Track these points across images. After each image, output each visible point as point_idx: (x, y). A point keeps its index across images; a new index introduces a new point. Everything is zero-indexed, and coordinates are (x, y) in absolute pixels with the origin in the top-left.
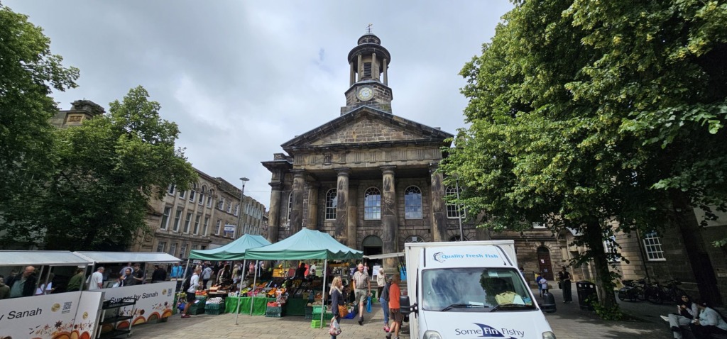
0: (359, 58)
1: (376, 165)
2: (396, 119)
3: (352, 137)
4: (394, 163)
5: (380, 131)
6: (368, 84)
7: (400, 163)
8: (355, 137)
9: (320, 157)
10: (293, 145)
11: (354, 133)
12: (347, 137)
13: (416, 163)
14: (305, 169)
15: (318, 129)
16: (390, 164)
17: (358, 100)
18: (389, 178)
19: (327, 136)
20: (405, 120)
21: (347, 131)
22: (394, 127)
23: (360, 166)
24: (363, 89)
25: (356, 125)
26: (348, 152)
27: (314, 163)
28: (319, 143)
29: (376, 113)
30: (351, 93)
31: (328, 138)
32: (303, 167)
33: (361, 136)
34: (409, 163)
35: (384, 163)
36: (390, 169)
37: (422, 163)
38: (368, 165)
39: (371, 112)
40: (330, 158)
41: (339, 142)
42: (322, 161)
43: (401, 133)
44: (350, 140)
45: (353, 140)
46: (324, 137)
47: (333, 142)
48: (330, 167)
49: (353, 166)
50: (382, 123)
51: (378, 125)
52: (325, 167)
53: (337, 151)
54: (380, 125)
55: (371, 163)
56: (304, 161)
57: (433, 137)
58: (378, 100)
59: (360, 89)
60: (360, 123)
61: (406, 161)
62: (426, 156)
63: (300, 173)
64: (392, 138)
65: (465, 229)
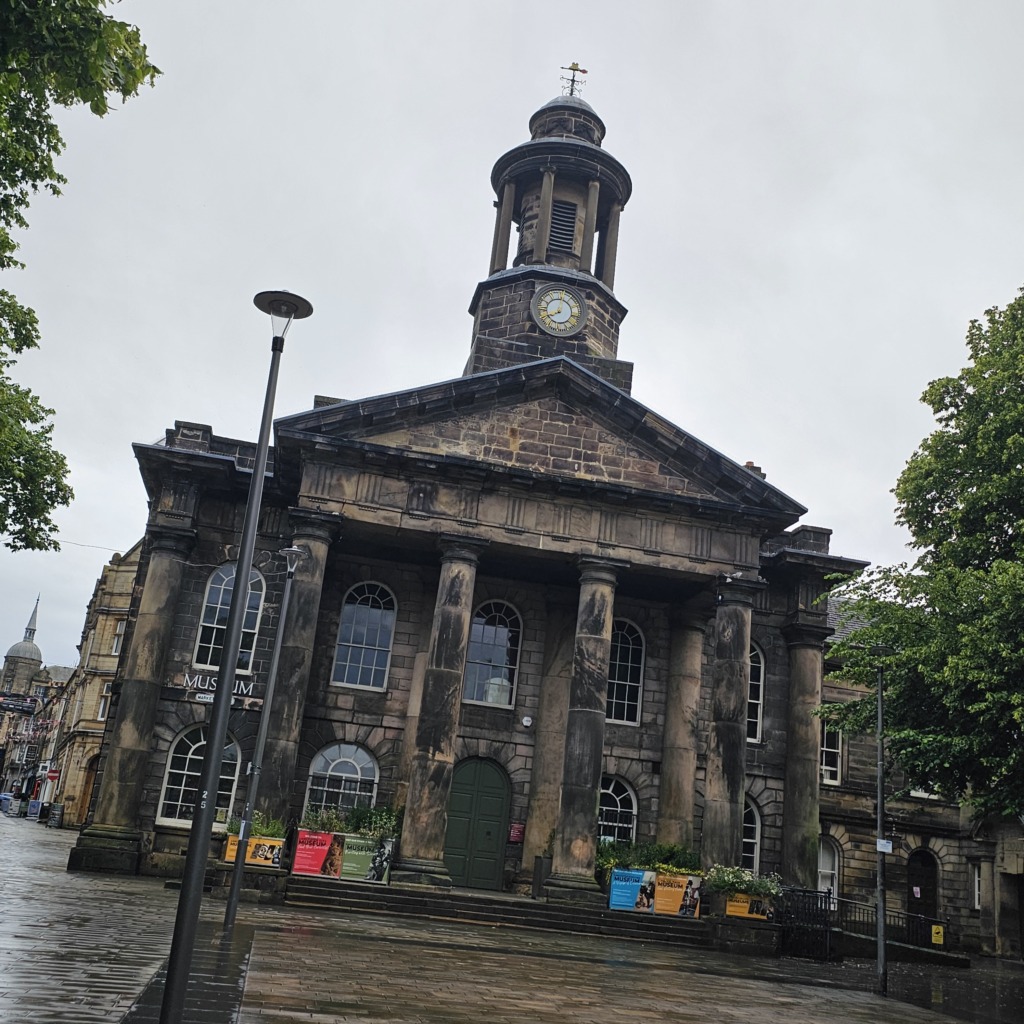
0: (548, 181)
1: (569, 548)
2: (651, 423)
3: (506, 443)
4: (621, 553)
5: (594, 448)
6: (571, 281)
7: (639, 558)
8: (514, 447)
9: (397, 486)
10: (317, 430)
11: (513, 432)
12: (491, 440)
13: (684, 565)
14: (341, 517)
15: (408, 394)
16: (611, 552)
17: (534, 327)
18: (603, 596)
19: (426, 423)
20: (679, 433)
21: (494, 420)
22: (635, 443)
23: (522, 541)
24: (555, 295)
25: (522, 408)
26: (489, 491)
27: (372, 504)
28: (393, 441)
29: (595, 390)
30: (507, 294)
31: (430, 431)
32: (334, 508)
33: (533, 448)
34: (667, 562)
35: (594, 549)
36: (609, 570)
37: (702, 569)
38: (544, 544)
39: (580, 381)
40: (431, 496)
41: (462, 450)
42: (401, 500)
43: (655, 467)
44: (499, 453)
45: (509, 456)
46: (417, 424)
47: (444, 449)
48: (427, 525)
49: (501, 537)
50: (601, 423)
51: (587, 424)
52: (409, 523)
53: (456, 481)
54: (596, 428)
55: (556, 538)
56: (341, 486)
57: (745, 500)
58: (591, 342)
59: (545, 292)
60: (534, 406)
61: (657, 554)
62: (717, 552)
63: (321, 525)
64: (628, 476)
65: (756, 776)
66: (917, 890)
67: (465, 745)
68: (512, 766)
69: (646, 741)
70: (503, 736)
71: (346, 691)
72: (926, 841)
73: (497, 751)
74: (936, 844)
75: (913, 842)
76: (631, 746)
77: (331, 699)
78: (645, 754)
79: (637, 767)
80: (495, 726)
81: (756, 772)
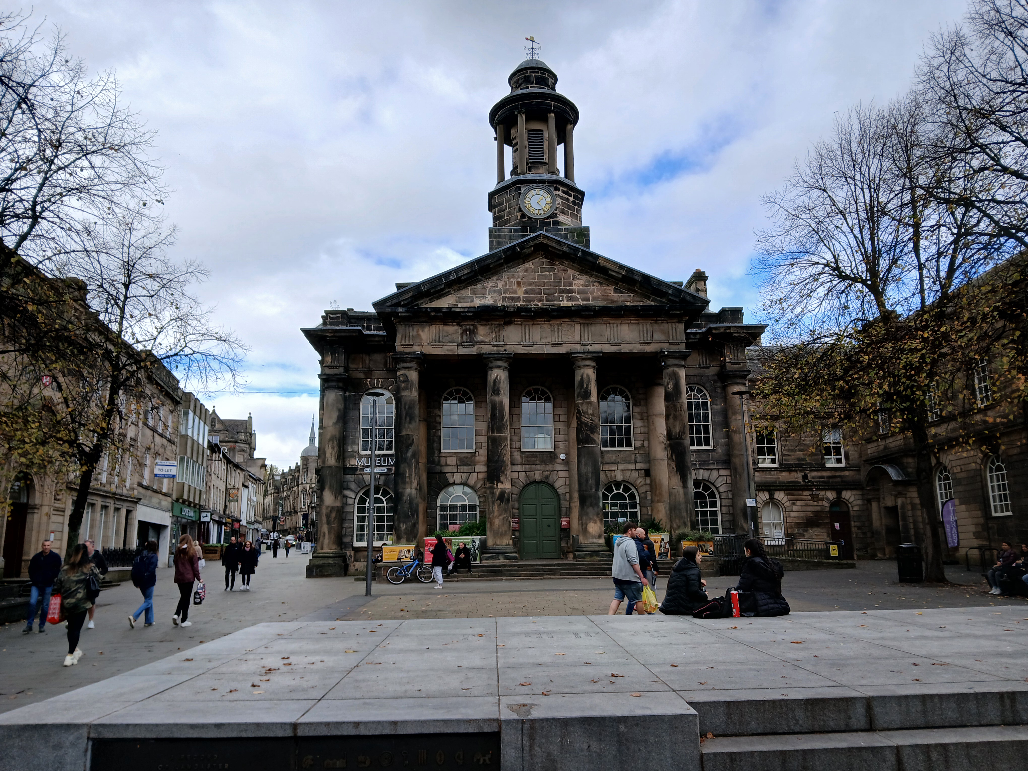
0: (521, 119)
1: (563, 350)
2: (602, 263)
3: (515, 292)
4: (596, 348)
5: (571, 284)
6: (543, 182)
7: (609, 349)
8: (520, 293)
9: (452, 330)
10: (398, 304)
11: (519, 284)
12: (505, 292)
13: (637, 348)
14: (422, 354)
15: (449, 273)
16: (590, 348)
17: (523, 216)
18: (588, 376)
19: (464, 288)
20: (621, 267)
21: (505, 279)
22: (597, 277)
23: (533, 350)
24: (533, 192)
25: (522, 268)
26: (509, 323)
27: (439, 341)
28: (446, 302)
29: (565, 249)
30: (506, 197)
31: (466, 292)
32: (417, 350)
33: (532, 292)
34: (625, 348)
35: (579, 348)
36: (591, 359)
37: (648, 349)
38: (548, 350)
39: (554, 245)
40: (473, 332)
41: (488, 301)
42: (457, 337)
43: (610, 290)
44: (512, 299)
45: (518, 299)
46: (459, 290)
47: (478, 302)
48: (473, 351)
49: (521, 350)
50: (573, 268)
51: (565, 271)
52: (463, 351)
53: (487, 321)
54: (571, 272)
55: (554, 345)
56: (419, 335)
57: (670, 300)
58: (561, 218)
59: (527, 191)
60: (529, 265)
61: (619, 344)
62: (658, 336)
63: (411, 360)
64: (594, 299)
65: (712, 469)
66: (837, 525)
67: (527, 476)
68: (557, 485)
69: (639, 458)
70: (550, 467)
71: (451, 455)
72: (839, 493)
73: (547, 477)
74: (847, 495)
75: (831, 495)
76: (629, 462)
77: (443, 461)
78: (639, 466)
79: (635, 474)
80: (543, 462)
81: (711, 467)
